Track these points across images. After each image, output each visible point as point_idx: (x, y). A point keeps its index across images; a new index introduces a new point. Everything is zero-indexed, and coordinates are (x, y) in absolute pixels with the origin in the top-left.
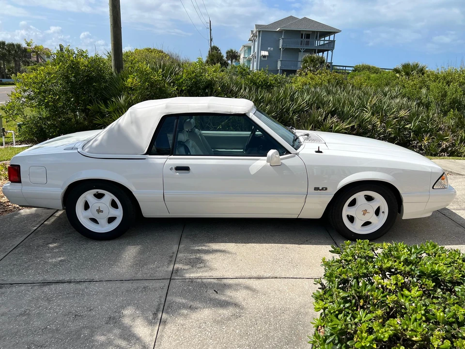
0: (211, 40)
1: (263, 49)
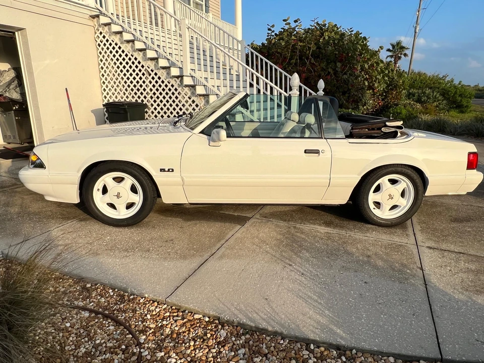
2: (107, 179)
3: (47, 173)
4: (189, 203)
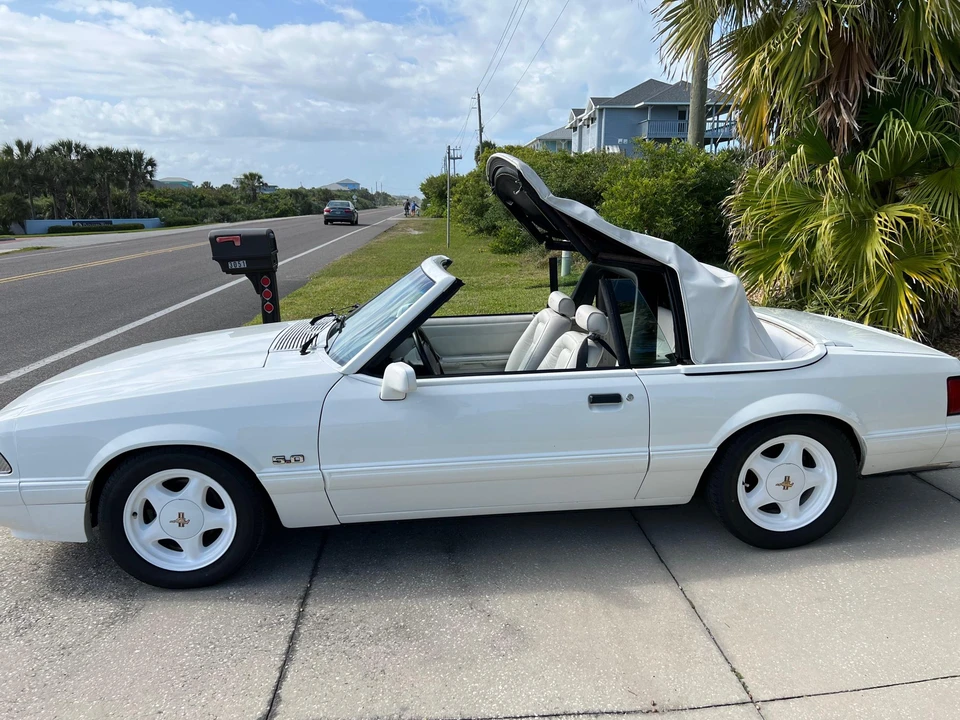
0: (481, 130)
1: (610, 141)
2: (149, 489)
3: (14, 482)
4: (342, 524)
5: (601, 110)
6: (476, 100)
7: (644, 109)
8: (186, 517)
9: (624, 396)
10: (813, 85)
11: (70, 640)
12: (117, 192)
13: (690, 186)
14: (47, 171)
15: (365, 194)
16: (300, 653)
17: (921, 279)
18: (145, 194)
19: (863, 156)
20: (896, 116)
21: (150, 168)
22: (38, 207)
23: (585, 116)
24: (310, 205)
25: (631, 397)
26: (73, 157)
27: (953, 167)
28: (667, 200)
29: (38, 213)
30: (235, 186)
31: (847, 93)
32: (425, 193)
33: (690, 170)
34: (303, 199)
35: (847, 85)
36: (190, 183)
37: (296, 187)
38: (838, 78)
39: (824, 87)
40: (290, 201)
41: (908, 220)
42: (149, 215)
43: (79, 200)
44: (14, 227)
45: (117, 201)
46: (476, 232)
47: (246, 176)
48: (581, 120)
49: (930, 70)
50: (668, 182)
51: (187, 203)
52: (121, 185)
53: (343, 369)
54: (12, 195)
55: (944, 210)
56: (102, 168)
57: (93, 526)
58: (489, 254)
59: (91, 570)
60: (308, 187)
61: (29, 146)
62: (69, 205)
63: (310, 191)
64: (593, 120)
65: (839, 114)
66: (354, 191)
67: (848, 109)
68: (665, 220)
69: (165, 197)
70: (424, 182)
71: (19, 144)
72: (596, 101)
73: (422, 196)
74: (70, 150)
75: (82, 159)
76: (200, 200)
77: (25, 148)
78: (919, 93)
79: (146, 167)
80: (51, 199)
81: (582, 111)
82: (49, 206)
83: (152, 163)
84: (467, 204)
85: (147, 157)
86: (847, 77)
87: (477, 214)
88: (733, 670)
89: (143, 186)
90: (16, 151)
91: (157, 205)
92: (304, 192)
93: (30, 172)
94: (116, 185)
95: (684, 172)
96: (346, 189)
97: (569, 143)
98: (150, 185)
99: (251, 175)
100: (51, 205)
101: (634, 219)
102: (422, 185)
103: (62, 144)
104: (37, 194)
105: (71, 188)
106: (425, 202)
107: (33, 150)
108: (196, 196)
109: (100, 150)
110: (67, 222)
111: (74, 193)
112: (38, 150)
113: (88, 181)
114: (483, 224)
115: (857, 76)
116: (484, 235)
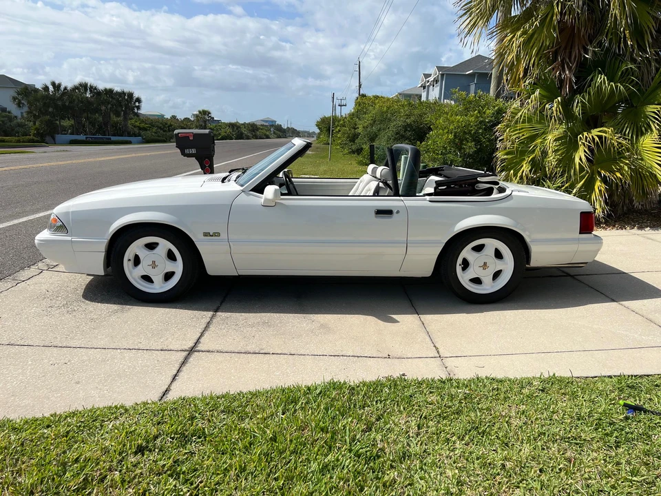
0: (360, 86)
3: (69, 238)
4: (239, 276)
5: (442, 75)
6: (358, 66)
7: (472, 75)
8: (156, 264)
9: (395, 211)
10: (549, 52)
11: (95, 317)
12: (114, 118)
13: (488, 122)
14: (70, 102)
15: (279, 128)
16: (212, 327)
17: (607, 174)
18: (133, 121)
19: (578, 98)
20: (600, 73)
21: (137, 104)
22: (63, 126)
23: (431, 79)
24: (242, 134)
25: (398, 212)
26: (88, 95)
27: (636, 107)
28: (472, 130)
29: (64, 130)
30: (192, 119)
31: (570, 58)
32: (319, 128)
33: (488, 111)
34: (237, 129)
35: (570, 53)
36: (163, 116)
37: (233, 121)
38: (565, 48)
39: (556, 54)
40: (229, 130)
41: (600, 137)
42: (135, 135)
43: (90, 123)
44: (48, 138)
45: (115, 125)
46: (350, 153)
47: (200, 112)
48: (428, 81)
49: (622, 45)
50: (472, 119)
51: (160, 128)
52: (118, 115)
53: (242, 188)
54: (48, 117)
55: (627, 132)
56: (106, 103)
57: (108, 267)
58: (356, 165)
59: (104, 293)
60: (241, 122)
61: (59, 85)
62: (84, 126)
63: (242, 124)
64: (437, 82)
65: (564, 71)
66: (272, 126)
67: (570, 69)
68: (469, 144)
69: (146, 124)
70: (319, 120)
71: (53, 84)
72: (439, 68)
73: (317, 131)
74: (86, 90)
75: (93, 96)
76: (169, 127)
77: (57, 87)
78: (616, 59)
79: (135, 103)
80: (72, 122)
81: (430, 75)
82: (70, 126)
83: (139, 100)
84: (344, 133)
85: (136, 95)
86: (571, 48)
87: (350, 141)
88: (435, 346)
89: (131, 116)
90: (51, 88)
91: (140, 129)
92: (238, 124)
93: (60, 103)
94: (114, 114)
95: (484, 113)
96: (267, 124)
97: (421, 96)
98: (137, 115)
99: (203, 111)
100: (72, 126)
101: (449, 143)
102: (318, 122)
103: (81, 85)
104: (63, 118)
105: (85, 115)
106: (319, 134)
107: (62, 88)
108: (166, 124)
109: (106, 90)
110: (82, 137)
111: (87, 118)
112: (65, 88)
113: (97, 110)
114: (354, 147)
115: (577, 48)
116: (356, 155)
